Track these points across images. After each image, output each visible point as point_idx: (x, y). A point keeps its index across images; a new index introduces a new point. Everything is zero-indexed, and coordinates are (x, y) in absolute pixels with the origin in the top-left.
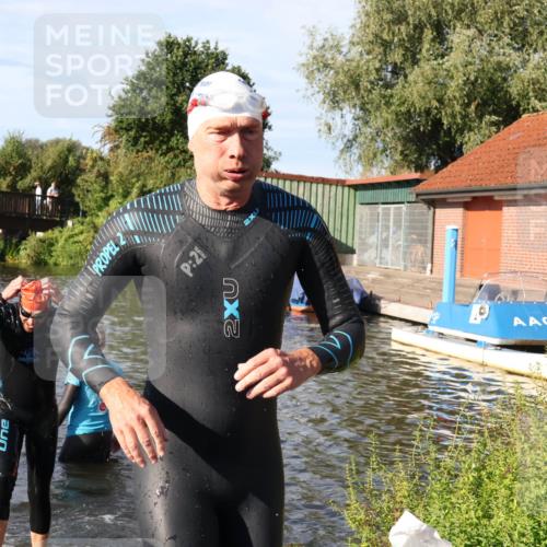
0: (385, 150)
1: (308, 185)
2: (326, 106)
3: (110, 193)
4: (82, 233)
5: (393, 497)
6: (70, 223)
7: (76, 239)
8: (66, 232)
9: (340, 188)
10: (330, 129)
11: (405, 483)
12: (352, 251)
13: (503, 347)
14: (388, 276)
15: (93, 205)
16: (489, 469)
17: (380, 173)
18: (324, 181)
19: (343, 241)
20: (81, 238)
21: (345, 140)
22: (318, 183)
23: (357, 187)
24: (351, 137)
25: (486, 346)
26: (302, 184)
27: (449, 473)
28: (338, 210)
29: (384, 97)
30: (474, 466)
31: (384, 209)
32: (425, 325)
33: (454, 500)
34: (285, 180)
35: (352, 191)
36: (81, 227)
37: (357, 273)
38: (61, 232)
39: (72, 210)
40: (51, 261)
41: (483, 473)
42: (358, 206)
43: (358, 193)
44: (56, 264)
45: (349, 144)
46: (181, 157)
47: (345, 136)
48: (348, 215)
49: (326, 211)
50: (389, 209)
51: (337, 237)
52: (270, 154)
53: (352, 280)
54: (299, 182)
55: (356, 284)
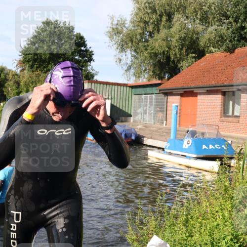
0: (146, 70)
1: (111, 86)
2: (118, 50)
3: (20, 90)
5: (148, 229)
6: (2, 104)
9: (125, 88)
11: (154, 222)
12: (131, 116)
13: (198, 158)
14: (146, 127)
15: (12, 96)
16: (192, 215)
17: (143, 80)
18: (118, 84)
19: (127, 111)
21: (128, 65)
22: (115, 85)
23: (133, 87)
24: (130, 64)
25: (190, 158)
26: (108, 86)
27: (174, 217)
28: (124, 97)
29: (145, 46)
30: (185, 213)
31: (144, 97)
32: (163, 149)
33: (176, 229)
34: (100, 84)
35: (131, 89)
37: (133, 125)
39: (3, 98)
41: (189, 216)
42: (133, 95)
43: (133, 90)
45: (129, 67)
48: (128, 100)
49: (119, 98)
50: (147, 97)
51: (124, 109)
52: (93, 72)
53: (131, 129)
54: (106, 85)
55: (133, 131)
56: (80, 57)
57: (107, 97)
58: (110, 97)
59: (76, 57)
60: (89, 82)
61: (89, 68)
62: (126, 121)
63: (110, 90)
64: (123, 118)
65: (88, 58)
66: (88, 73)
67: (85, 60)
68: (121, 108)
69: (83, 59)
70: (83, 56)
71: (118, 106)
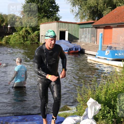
1: (68, 24)
2: (72, 6)
3: (23, 27)
4: (17, 36)
5: (88, 95)
6: (14, 34)
7: (15, 37)
8: (13, 36)
9: (75, 25)
10: (73, 11)
11: (90, 91)
12: (78, 39)
13: (113, 60)
14: (86, 44)
15: (19, 29)
16: (109, 88)
17: (84, 21)
18: (72, 23)
19: (76, 37)
20: (16, 37)
21: (76, 13)
22: (70, 23)
23: (79, 24)
24: (78, 13)
25: (109, 60)
26: (67, 24)
27: (100, 89)
28: (75, 30)
30: (106, 87)
32: (95, 56)
33: (101, 95)
34: (63, 23)
35: (78, 25)
36: (16, 35)
37: (79, 44)
38: (12, 36)
39: (14, 30)
40: (10, 42)
41: (108, 89)
42: (80, 29)
43: (80, 26)
44: (11, 43)
46: (39, 18)
47: (76, 12)
48: (77, 31)
49: (72, 30)
50: (86, 29)
51: (75, 36)
52: (59, 17)
53: (78, 46)
54: (66, 23)
55: (79, 46)
56: (52, 9)
57: (66, 30)
58: (68, 30)
59: (51, 9)
60: (57, 22)
61: (57, 15)
62: (76, 42)
63: (68, 26)
64: (75, 40)
65: (57, 10)
66: (56, 17)
67: (55, 11)
68: (73, 35)
69: (54, 10)
70: (54, 9)
71: (72, 34)
